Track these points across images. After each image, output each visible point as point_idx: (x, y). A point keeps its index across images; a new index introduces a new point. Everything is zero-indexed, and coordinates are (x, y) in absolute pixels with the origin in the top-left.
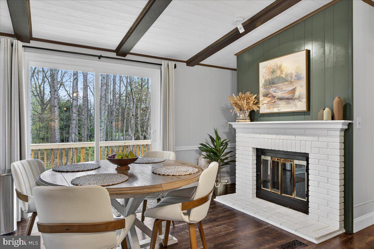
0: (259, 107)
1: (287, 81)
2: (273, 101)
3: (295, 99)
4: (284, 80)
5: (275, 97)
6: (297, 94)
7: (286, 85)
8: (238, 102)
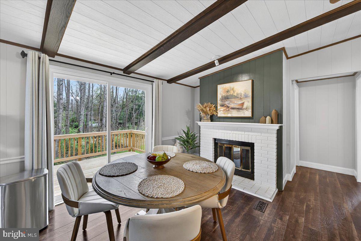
0: (217, 113)
1: (238, 98)
2: (228, 110)
3: (243, 109)
4: (236, 97)
5: (228, 107)
6: (245, 106)
7: (237, 100)
8: (204, 109)
